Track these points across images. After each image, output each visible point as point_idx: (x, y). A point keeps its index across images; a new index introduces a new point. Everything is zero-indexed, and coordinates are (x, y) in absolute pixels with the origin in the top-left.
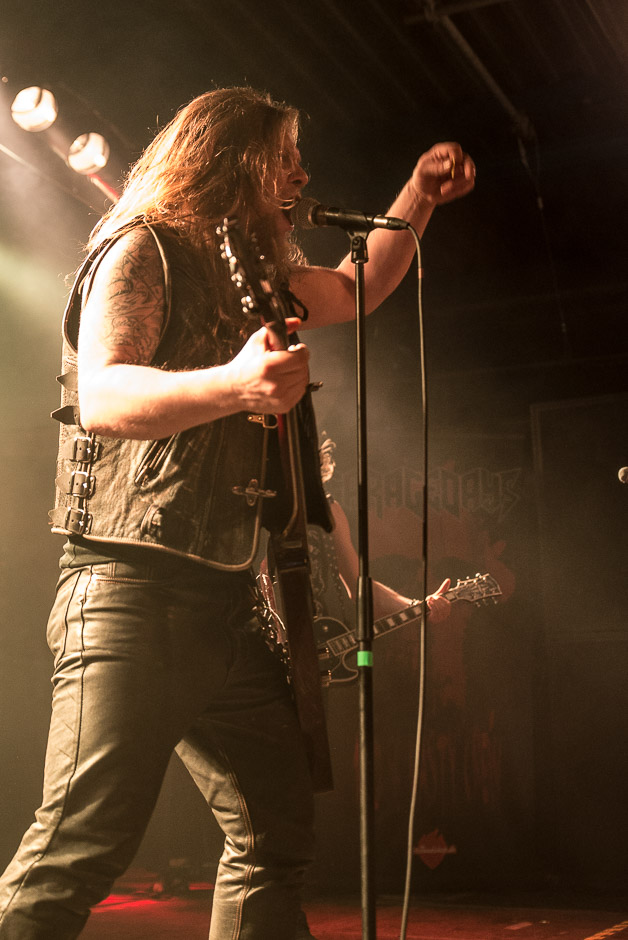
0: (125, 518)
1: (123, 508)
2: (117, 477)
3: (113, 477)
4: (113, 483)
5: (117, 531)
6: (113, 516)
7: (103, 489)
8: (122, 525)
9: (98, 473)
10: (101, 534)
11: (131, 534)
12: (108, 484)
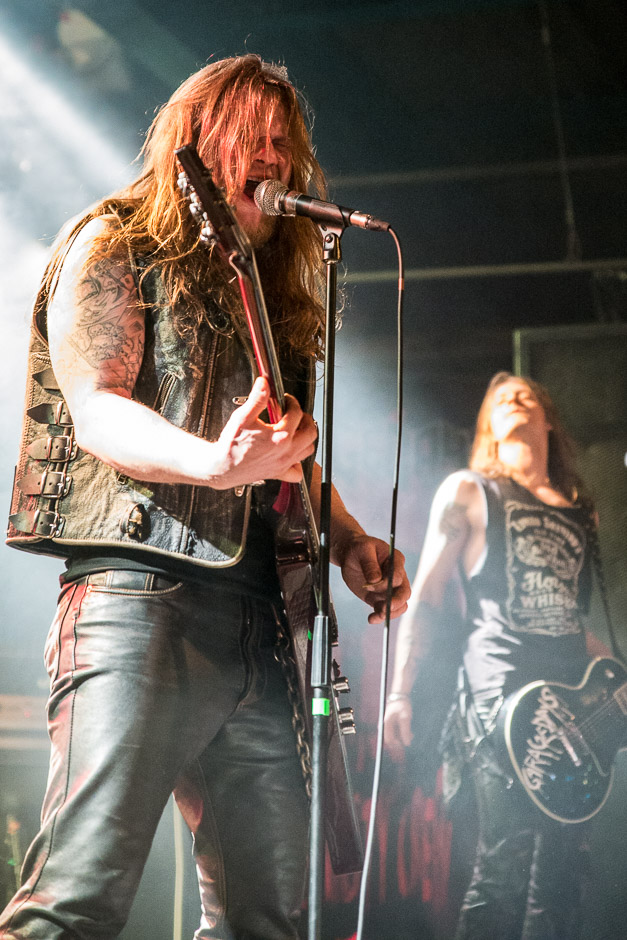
0: (105, 519)
1: (104, 507)
2: (97, 476)
3: (93, 476)
4: (93, 483)
5: (94, 533)
6: (91, 518)
7: (81, 489)
8: (101, 526)
9: (76, 473)
10: (76, 536)
11: (111, 535)
12: (87, 483)
